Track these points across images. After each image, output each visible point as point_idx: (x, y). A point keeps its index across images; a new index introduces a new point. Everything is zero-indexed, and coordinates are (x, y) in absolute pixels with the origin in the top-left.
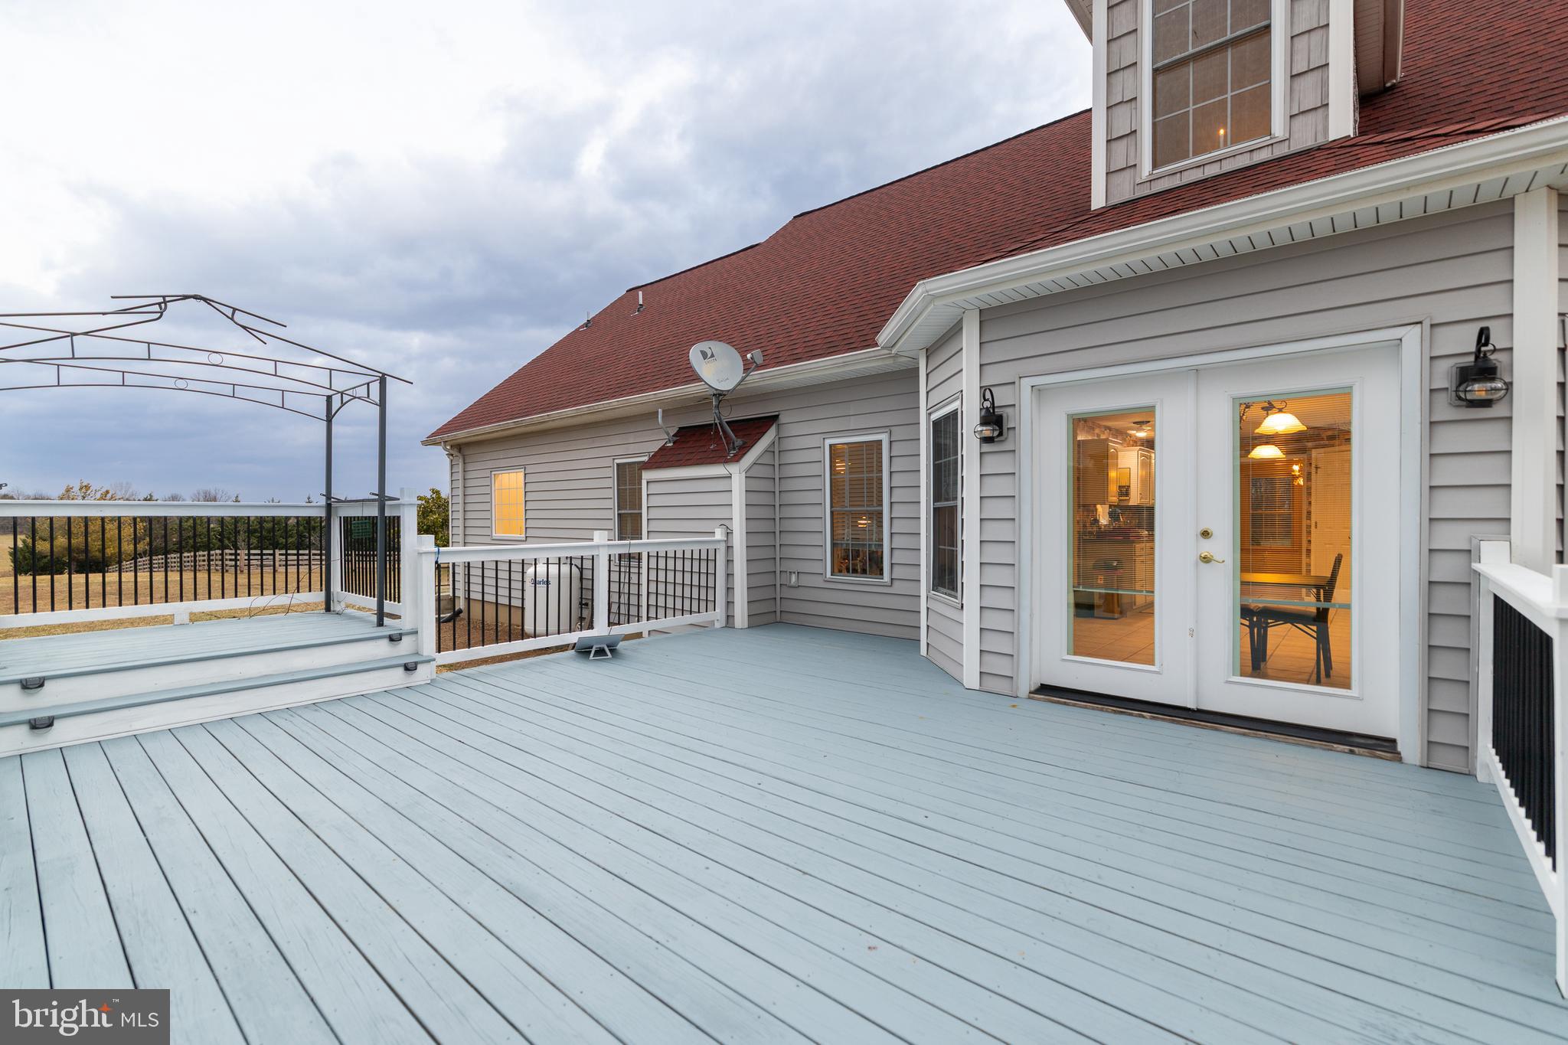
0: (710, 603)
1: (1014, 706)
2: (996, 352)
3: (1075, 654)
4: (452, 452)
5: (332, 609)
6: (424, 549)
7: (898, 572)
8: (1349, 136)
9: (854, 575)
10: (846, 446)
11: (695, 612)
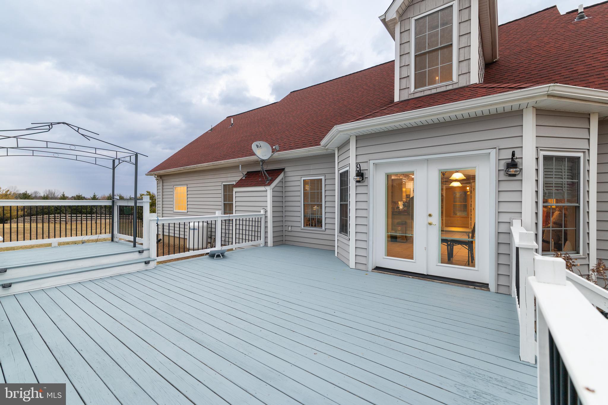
0: (259, 237)
1: (367, 274)
2: (361, 151)
3: (388, 256)
4: (157, 178)
5: (114, 240)
6: (152, 219)
7: (328, 226)
8: (477, 83)
9: (312, 227)
10: (309, 180)
11: (253, 241)
